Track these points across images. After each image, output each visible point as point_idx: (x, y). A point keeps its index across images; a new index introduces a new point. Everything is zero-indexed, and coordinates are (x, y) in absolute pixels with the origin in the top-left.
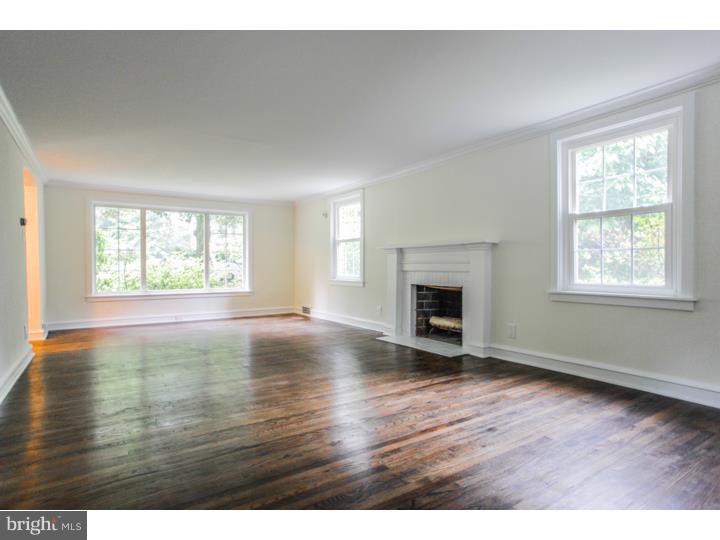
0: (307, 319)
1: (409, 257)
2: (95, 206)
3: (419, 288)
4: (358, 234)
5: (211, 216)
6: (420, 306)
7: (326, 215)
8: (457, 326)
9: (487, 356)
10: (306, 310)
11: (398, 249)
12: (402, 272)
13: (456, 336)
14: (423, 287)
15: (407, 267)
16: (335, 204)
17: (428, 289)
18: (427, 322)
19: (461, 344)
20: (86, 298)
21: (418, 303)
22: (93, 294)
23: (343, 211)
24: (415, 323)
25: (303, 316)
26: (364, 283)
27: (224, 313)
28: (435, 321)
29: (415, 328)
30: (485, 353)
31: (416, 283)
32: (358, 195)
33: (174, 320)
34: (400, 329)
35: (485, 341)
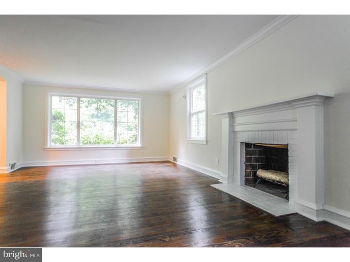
0: (175, 165)
1: (239, 120)
2: (52, 96)
3: (248, 145)
4: (203, 108)
5: (118, 101)
6: (248, 160)
7: (185, 97)
8: (283, 180)
9: (321, 219)
10: (175, 159)
11: (229, 113)
12: (233, 132)
13: (282, 190)
14: (251, 144)
15: (237, 128)
16: (190, 88)
17: (255, 146)
18: (255, 173)
19: (287, 198)
20: (44, 148)
21: (246, 158)
22: (48, 146)
23: (195, 93)
24: (244, 174)
25: (174, 163)
26: (207, 142)
27: (125, 159)
28: (261, 173)
29: (244, 178)
30: (318, 216)
31: (244, 141)
32: (203, 79)
33: (94, 163)
34: (231, 178)
35: (317, 202)
